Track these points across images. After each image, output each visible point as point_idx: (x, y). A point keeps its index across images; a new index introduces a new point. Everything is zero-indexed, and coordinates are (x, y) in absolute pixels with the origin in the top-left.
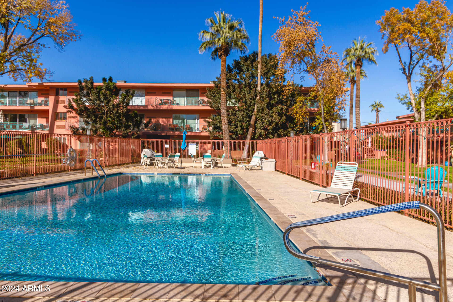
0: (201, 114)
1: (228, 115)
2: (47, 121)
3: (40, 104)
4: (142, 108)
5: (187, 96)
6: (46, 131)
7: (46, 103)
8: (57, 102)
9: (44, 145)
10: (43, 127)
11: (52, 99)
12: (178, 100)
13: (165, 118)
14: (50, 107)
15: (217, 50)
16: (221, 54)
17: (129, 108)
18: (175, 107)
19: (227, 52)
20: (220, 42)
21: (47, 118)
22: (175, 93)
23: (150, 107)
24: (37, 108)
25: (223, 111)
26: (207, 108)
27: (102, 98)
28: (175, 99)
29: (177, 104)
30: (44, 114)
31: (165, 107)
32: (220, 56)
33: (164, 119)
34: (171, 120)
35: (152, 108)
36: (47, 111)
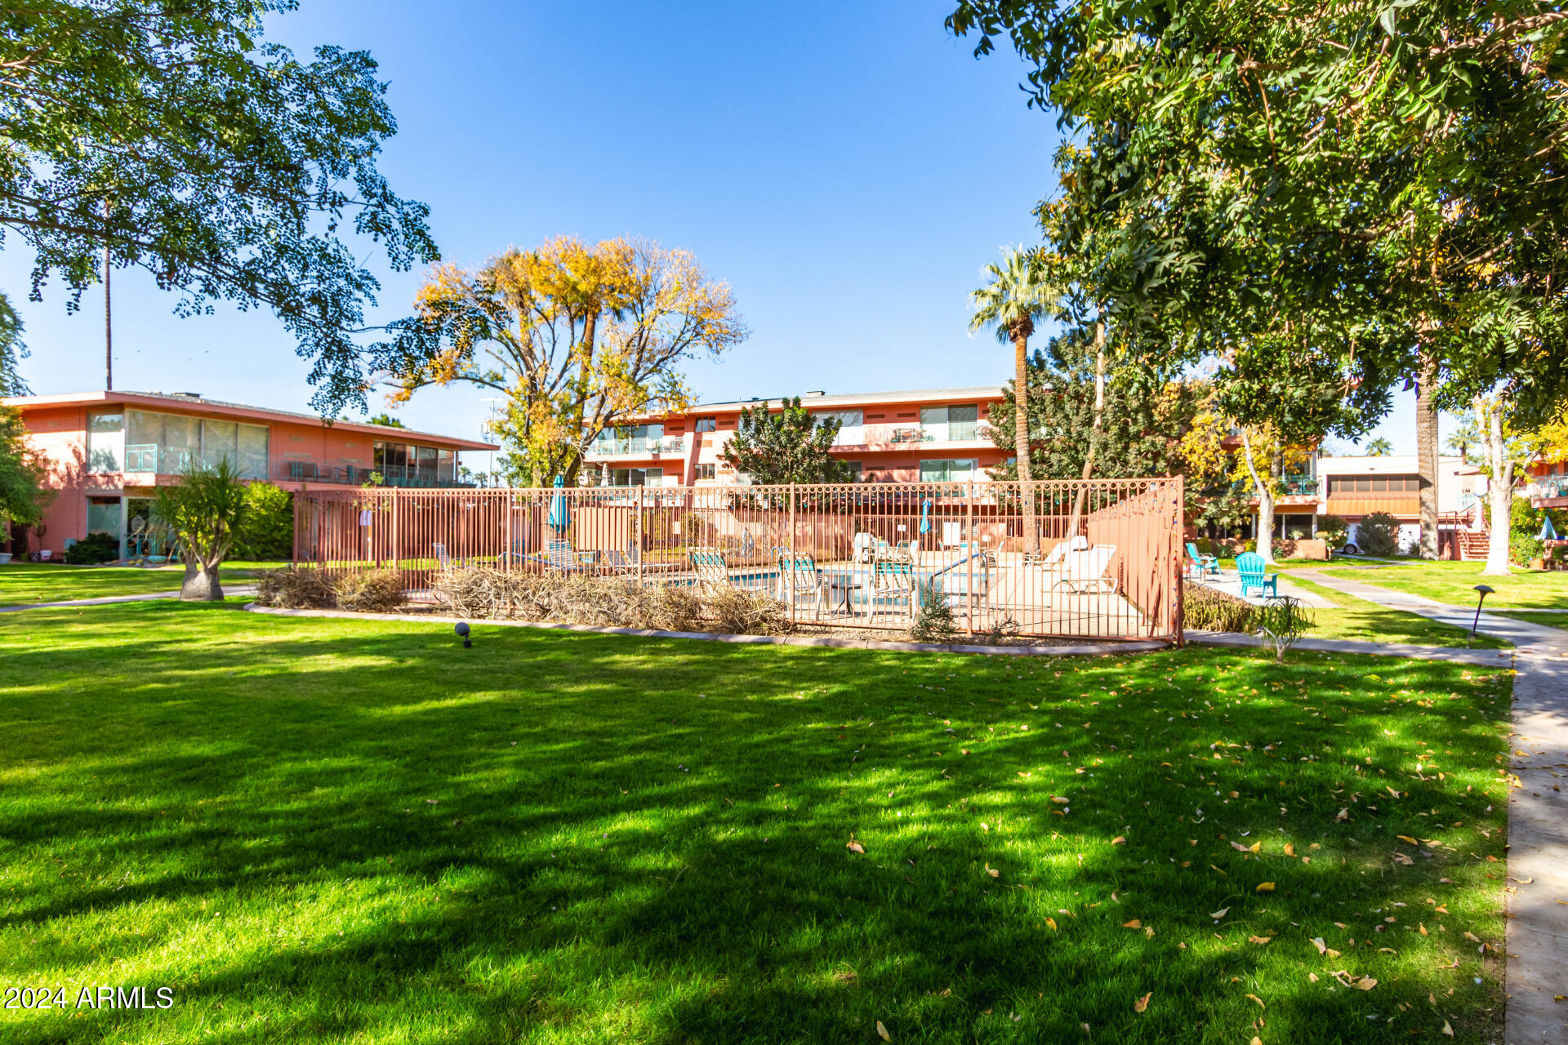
0: (982, 457)
1: (1033, 462)
2: (681, 482)
3: (668, 449)
4: (857, 450)
5: (951, 419)
6: (679, 503)
7: (678, 445)
8: (698, 444)
9: (677, 528)
10: (672, 493)
11: (688, 438)
12: (930, 429)
13: (905, 468)
14: (685, 455)
15: (1006, 328)
16: (1016, 335)
17: (831, 450)
18: (924, 446)
19: (1027, 329)
20: (1008, 315)
21: (680, 475)
22: (927, 413)
23: (873, 448)
24: (664, 456)
25: (1022, 452)
26: (990, 444)
27: (783, 439)
28: (926, 427)
29: (930, 438)
30: (674, 467)
31: (902, 447)
32: (1014, 339)
33: (903, 472)
34: (918, 472)
35: (877, 449)
36: (681, 462)
